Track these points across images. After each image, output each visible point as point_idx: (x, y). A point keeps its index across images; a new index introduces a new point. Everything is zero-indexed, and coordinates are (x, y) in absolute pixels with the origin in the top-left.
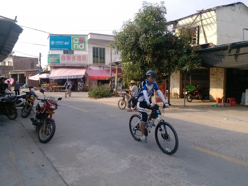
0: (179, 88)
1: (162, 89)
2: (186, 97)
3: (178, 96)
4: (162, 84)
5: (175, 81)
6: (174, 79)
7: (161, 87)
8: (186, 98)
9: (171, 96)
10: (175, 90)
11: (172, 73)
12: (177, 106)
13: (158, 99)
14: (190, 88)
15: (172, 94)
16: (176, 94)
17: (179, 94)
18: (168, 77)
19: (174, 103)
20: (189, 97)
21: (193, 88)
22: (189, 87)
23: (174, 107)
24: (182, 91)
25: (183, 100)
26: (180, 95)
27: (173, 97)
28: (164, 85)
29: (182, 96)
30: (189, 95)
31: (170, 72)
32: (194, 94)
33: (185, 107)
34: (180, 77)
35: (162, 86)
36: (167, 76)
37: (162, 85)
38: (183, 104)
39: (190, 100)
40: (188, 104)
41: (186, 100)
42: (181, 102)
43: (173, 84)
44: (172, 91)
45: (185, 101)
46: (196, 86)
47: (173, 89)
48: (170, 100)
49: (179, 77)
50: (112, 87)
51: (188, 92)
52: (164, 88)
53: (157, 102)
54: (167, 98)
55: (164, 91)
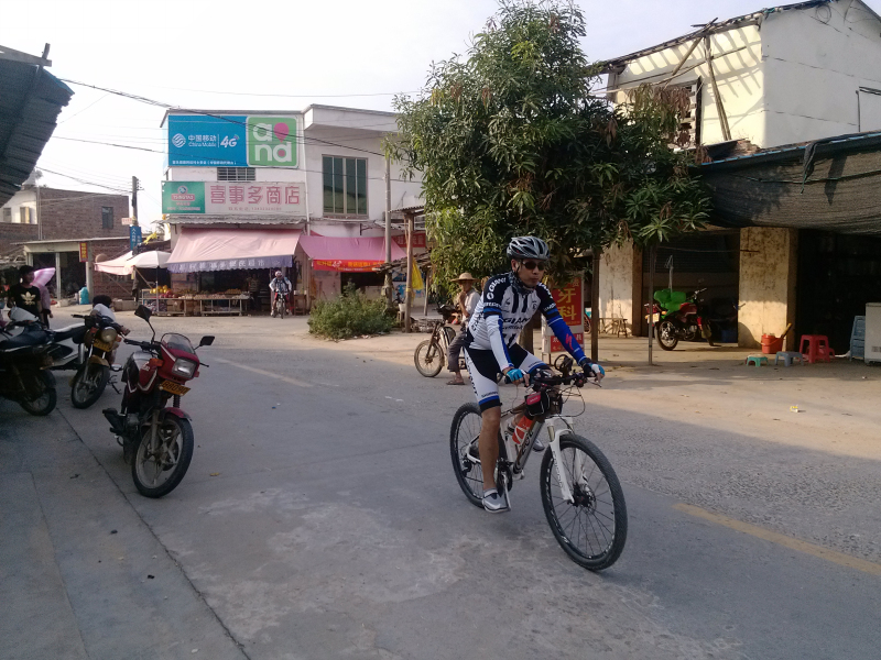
0: (631, 301)
1: (570, 305)
2: (656, 331)
3: (629, 330)
4: (570, 287)
5: (618, 275)
6: (612, 269)
7: (567, 299)
8: (654, 337)
9: (601, 329)
10: (617, 306)
11: (604, 248)
12: (622, 365)
14: (669, 299)
15: (607, 322)
16: (619, 323)
17: (630, 321)
18: (591, 262)
19: (612, 353)
20: (664, 333)
21: (678, 301)
22: (665, 297)
23: (611, 368)
24: (639, 312)
25: (644, 342)
26: (633, 327)
27: (611, 332)
28: (578, 290)
29: (641, 329)
30: (665, 326)
31: (597, 244)
32: (684, 321)
33: (652, 366)
34: (635, 263)
35: (569, 295)
36: (587, 259)
37: (569, 290)
38: (644, 357)
39: (669, 343)
40: (662, 356)
41: (655, 342)
42: (638, 349)
43: (609, 285)
44: (605, 310)
45: (650, 346)
46: (689, 295)
47: (609, 306)
48: (600, 342)
49: (630, 262)
50: (394, 297)
51: (661, 315)
52: (576, 300)
53: (552, 351)
54: (587, 335)
55: (578, 311)
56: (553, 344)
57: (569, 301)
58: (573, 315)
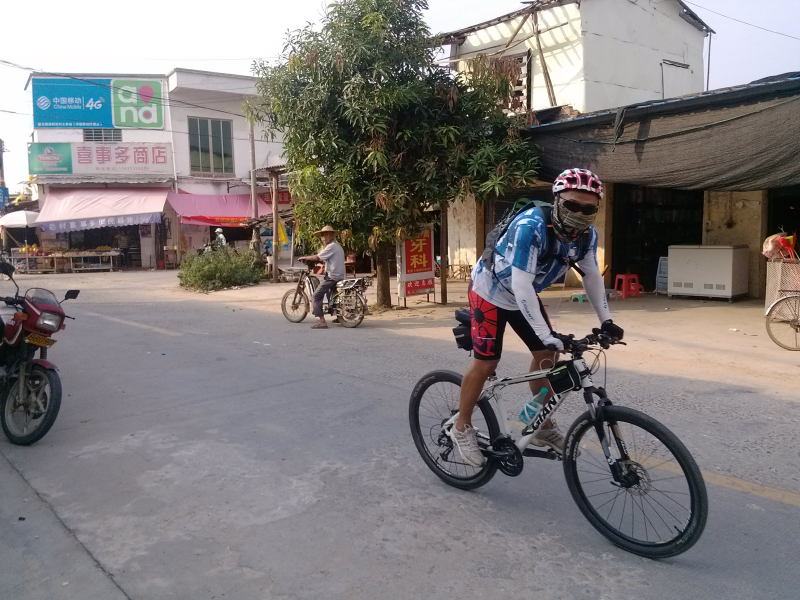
0: (475, 249)
1: (421, 253)
4: (421, 237)
5: (464, 226)
6: (459, 221)
7: (419, 248)
9: (450, 274)
10: (464, 254)
11: (450, 202)
13: (410, 285)
15: (456, 268)
16: (465, 269)
18: (440, 215)
19: (459, 295)
27: (459, 277)
28: (428, 240)
31: (444, 198)
34: (478, 215)
35: (421, 244)
36: (436, 212)
37: (421, 240)
43: (456, 236)
44: (453, 257)
47: (456, 254)
48: (448, 286)
49: (474, 216)
52: (427, 249)
53: (407, 295)
54: (437, 280)
55: (429, 258)
56: (407, 289)
57: (421, 250)
58: (425, 263)
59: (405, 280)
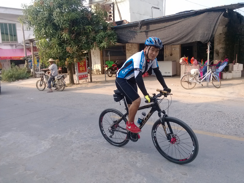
0: (100, 65)
1: (83, 66)
2: (107, 72)
3: (100, 73)
4: (83, 61)
5: (96, 57)
6: (95, 56)
7: (82, 65)
8: (106, 74)
9: (93, 73)
10: (97, 66)
11: (91, 50)
12: (99, 82)
13: (80, 76)
14: (110, 63)
15: (95, 71)
16: (98, 71)
17: (100, 70)
18: (89, 54)
19: (96, 79)
20: (109, 73)
21: (112, 64)
22: (108, 63)
23: (96, 83)
24: (103, 68)
25: (104, 75)
26: (101, 72)
27: (96, 73)
28: (85, 62)
29: (103, 72)
30: (109, 71)
31: (89, 48)
32: (114, 69)
33: (106, 81)
34: (101, 54)
35: (83, 64)
36: (87, 53)
37: (83, 62)
38: (104, 79)
39: (110, 75)
40: (109, 79)
41: (107, 75)
42: (102, 77)
43: (94, 61)
44: (94, 67)
45: (105, 76)
46: (115, 62)
47: (95, 66)
48: (92, 76)
49: (99, 54)
51: (108, 68)
52: (85, 65)
53: (79, 80)
54: (89, 74)
55: (85, 68)
56: (79, 78)
57: (83, 65)
58: (84, 69)
59: (78, 75)
